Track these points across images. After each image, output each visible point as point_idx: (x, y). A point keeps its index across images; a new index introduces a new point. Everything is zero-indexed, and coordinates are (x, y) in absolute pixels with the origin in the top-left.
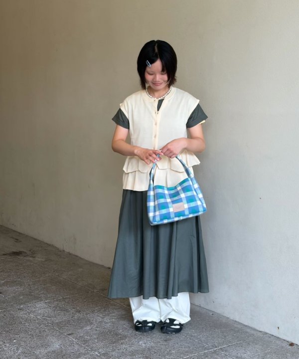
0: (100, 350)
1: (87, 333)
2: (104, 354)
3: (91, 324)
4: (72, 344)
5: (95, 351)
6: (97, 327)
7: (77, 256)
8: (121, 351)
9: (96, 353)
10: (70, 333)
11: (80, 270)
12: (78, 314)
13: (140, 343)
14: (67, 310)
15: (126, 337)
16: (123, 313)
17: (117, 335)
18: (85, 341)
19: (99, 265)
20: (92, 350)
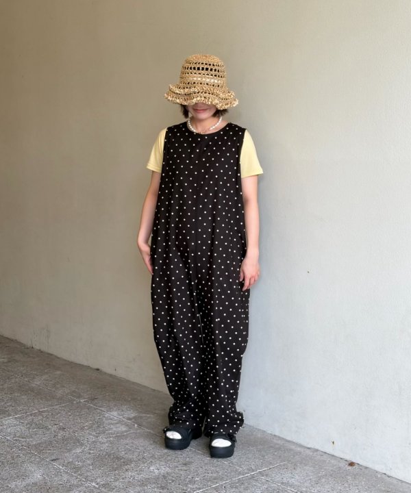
0: (98, 480)
1: (78, 457)
2: (104, 486)
3: (82, 445)
4: (58, 473)
5: (92, 481)
6: (90, 449)
7: (52, 355)
8: (127, 480)
10: (54, 458)
11: (59, 372)
12: (62, 432)
13: (151, 468)
14: (46, 428)
15: (131, 461)
16: (124, 428)
17: (118, 458)
18: (77, 469)
19: (83, 366)
20: (87, 480)
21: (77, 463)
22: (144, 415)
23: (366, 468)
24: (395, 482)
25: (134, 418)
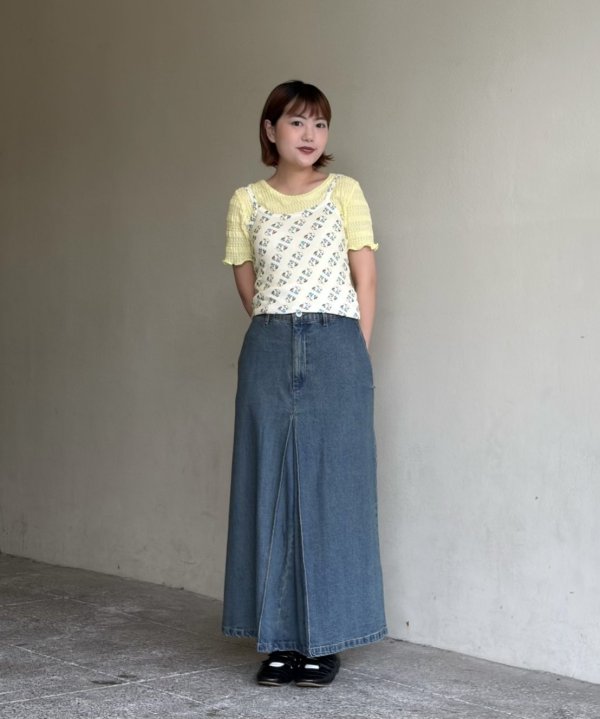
0: (79, 660)
1: (54, 643)
2: (86, 665)
3: (61, 634)
4: (24, 654)
5: (71, 661)
7: (28, 559)
8: (118, 661)
9: (72, 663)
11: (36, 575)
12: (34, 623)
13: (154, 652)
14: (12, 620)
15: (127, 647)
16: (122, 621)
17: (109, 644)
18: (50, 652)
19: (73, 568)
20: (63, 660)
21: (52, 647)
22: (153, 610)
23: (449, 652)
24: (483, 663)
25: (139, 612)
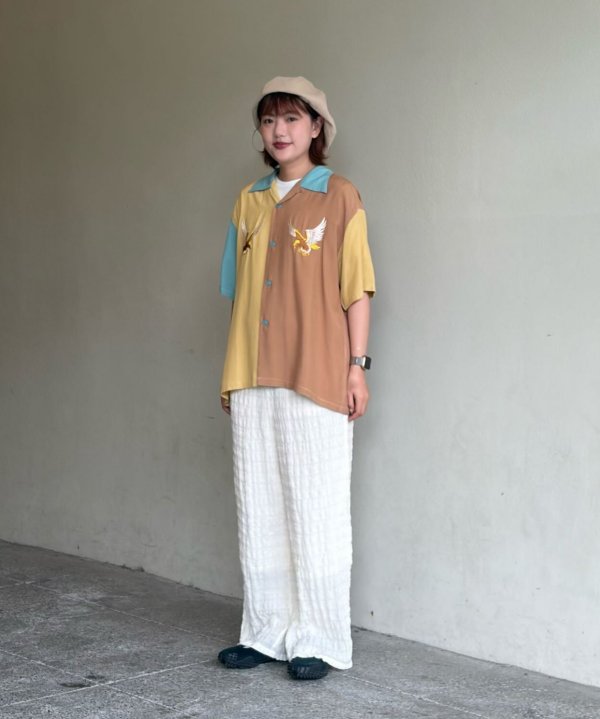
0: (46, 658)
2: (52, 664)
5: (37, 659)
8: (84, 659)
9: (39, 662)
16: (85, 610)
18: (16, 649)
19: (30, 547)
20: (30, 658)
21: (17, 643)
22: (115, 596)
24: (449, 655)
25: (101, 599)
